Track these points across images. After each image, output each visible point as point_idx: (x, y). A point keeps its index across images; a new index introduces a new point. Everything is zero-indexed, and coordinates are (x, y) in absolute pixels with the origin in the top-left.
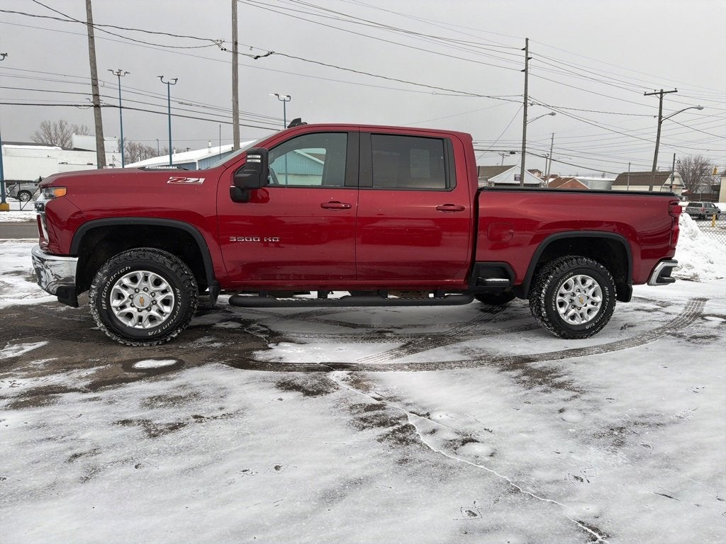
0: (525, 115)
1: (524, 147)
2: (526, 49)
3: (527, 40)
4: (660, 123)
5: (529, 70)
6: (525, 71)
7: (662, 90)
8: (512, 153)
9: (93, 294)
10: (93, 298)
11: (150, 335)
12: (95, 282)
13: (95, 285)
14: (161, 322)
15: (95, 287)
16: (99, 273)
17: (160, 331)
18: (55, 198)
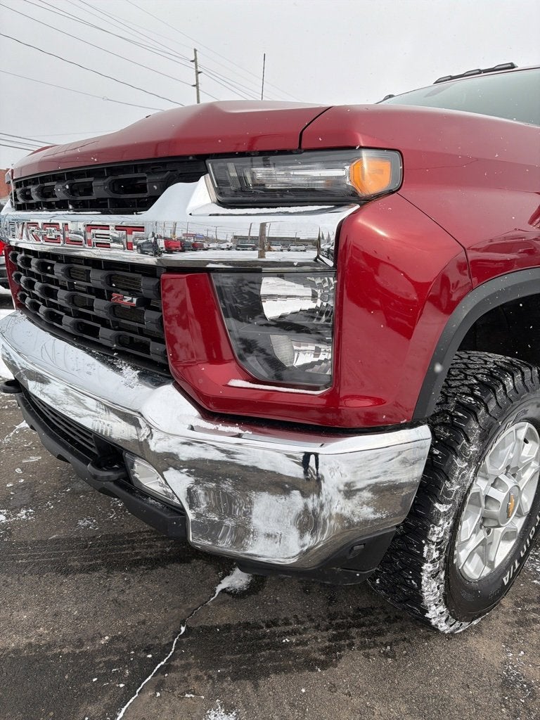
2: (195, 61)
5: (200, 85)
6: (196, 86)
9: (439, 531)
10: (438, 544)
11: (506, 583)
12: (448, 494)
13: (448, 502)
14: (513, 542)
15: (449, 506)
16: (458, 461)
17: (517, 565)
18: (365, 201)
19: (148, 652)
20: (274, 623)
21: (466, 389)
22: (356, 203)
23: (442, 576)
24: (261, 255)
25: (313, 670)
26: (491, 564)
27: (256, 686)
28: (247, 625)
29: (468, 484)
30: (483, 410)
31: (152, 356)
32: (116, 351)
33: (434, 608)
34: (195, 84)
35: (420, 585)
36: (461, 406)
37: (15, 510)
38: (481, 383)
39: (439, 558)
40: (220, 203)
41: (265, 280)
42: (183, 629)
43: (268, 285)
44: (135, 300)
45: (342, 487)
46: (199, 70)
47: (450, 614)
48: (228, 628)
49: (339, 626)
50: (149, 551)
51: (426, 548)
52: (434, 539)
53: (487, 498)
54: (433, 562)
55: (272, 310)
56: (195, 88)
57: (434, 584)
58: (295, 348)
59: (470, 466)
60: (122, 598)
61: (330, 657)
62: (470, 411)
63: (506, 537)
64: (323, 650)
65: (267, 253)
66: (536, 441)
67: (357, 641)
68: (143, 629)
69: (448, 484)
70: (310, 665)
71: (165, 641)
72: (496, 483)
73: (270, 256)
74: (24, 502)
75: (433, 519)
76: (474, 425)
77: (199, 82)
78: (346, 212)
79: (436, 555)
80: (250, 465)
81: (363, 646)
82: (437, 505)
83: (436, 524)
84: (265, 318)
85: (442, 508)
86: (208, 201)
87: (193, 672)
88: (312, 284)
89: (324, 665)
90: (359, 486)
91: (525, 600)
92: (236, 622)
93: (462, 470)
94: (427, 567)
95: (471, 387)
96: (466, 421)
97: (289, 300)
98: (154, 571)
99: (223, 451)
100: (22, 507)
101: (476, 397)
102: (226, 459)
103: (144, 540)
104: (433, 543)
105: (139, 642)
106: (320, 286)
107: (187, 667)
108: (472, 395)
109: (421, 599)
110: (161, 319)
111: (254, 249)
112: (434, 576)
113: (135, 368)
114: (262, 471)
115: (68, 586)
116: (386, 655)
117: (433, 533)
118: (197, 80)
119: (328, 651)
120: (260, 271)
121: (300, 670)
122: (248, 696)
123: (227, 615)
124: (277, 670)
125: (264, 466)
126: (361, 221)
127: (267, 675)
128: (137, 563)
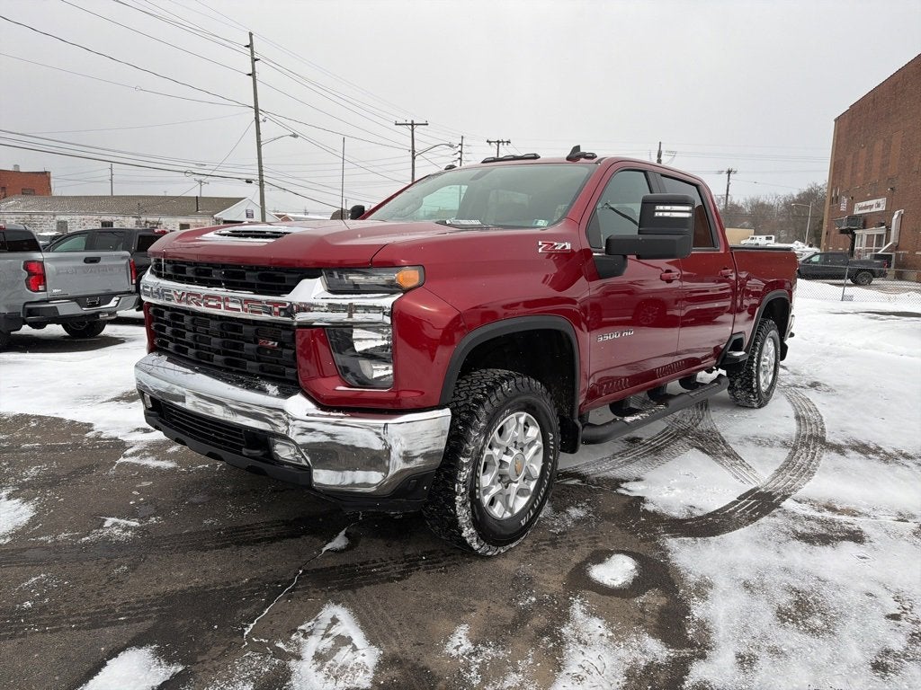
0: (258, 134)
1: (261, 175)
2: (250, 46)
3: (251, 34)
4: (414, 158)
5: (257, 74)
6: (253, 75)
7: (413, 121)
8: (249, 181)
9: (464, 474)
10: (464, 483)
11: (523, 524)
12: (468, 451)
13: (468, 457)
14: (528, 498)
15: (469, 459)
16: (472, 432)
17: (532, 514)
18: (406, 291)
19: (278, 583)
20: (366, 563)
21: (479, 391)
22: (401, 292)
23: (469, 505)
24: (350, 316)
25: (392, 582)
26: (511, 510)
27: (355, 592)
28: (347, 565)
29: (480, 446)
30: (487, 402)
31: (287, 377)
32: (258, 375)
33: (466, 529)
34: (251, 72)
35: (456, 512)
36: (475, 401)
37: (146, 518)
38: (488, 387)
39: (465, 492)
40: (330, 291)
41: (355, 331)
42: (301, 572)
43: (357, 333)
44: (276, 344)
45: (401, 454)
46: (256, 57)
47: (479, 535)
48: (333, 568)
49: (411, 561)
50: (267, 533)
51: (456, 486)
52: (461, 480)
53: (501, 461)
54: (462, 495)
55: (359, 347)
56: (251, 78)
57: (464, 511)
58: (374, 367)
59: (480, 435)
60: (251, 560)
61: (403, 575)
62: (480, 402)
63: (521, 492)
64: (399, 573)
65: (354, 315)
66: (536, 426)
67: (423, 567)
68: (272, 573)
69: (467, 446)
70: (390, 580)
71: (288, 578)
72: (507, 452)
73: (358, 317)
74: (151, 512)
75: (459, 467)
76: (481, 410)
77: (256, 70)
78: (396, 297)
79: (463, 490)
80: (348, 444)
81: (427, 569)
82: (461, 459)
83: (461, 471)
84: (354, 351)
85: (465, 460)
86: (323, 290)
87: (311, 590)
88: (382, 333)
89: (399, 579)
90: (415, 454)
91: (541, 540)
92: (339, 565)
93: (475, 437)
94: (458, 498)
95: (482, 389)
96: (477, 409)
97: (369, 341)
98: (274, 544)
99: (328, 435)
100: (150, 515)
101: (484, 395)
102: (330, 440)
103: (262, 528)
104: (461, 482)
105: (271, 579)
106: (387, 333)
107: (308, 588)
108: (482, 394)
109: (457, 521)
110: (295, 354)
111: (344, 312)
112: (464, 504)
113: (274, 385)
114: (359, 448)
115: (209, 556)
116: (441, 572)
117: (460, 476)
118: (253, 68)
119: (402, 573)
120: (352, 327)
121: (383, 582)
122: (349, 596)
123: (331, 562)
124: (368, 584)
125: (360, 444)
126: (405, 300)
127: (362, 586)
128: (259, 541)
